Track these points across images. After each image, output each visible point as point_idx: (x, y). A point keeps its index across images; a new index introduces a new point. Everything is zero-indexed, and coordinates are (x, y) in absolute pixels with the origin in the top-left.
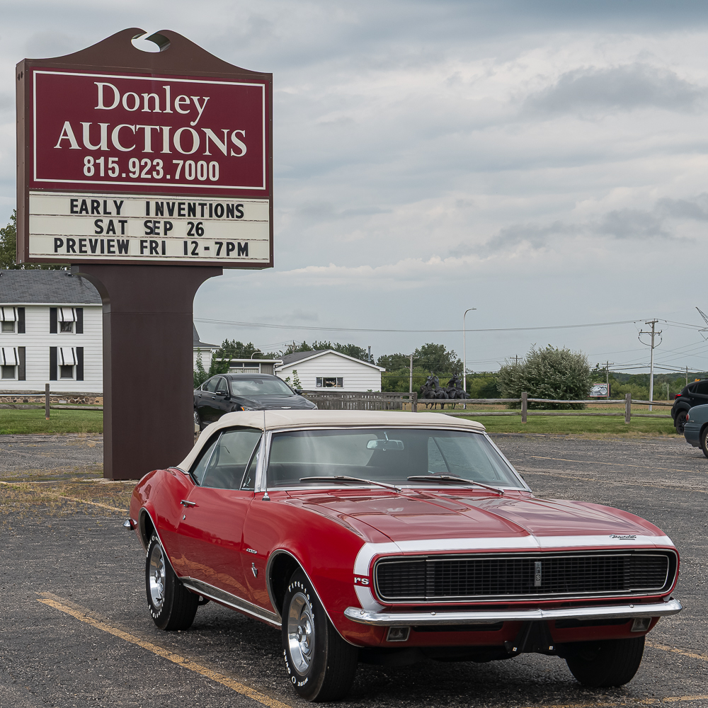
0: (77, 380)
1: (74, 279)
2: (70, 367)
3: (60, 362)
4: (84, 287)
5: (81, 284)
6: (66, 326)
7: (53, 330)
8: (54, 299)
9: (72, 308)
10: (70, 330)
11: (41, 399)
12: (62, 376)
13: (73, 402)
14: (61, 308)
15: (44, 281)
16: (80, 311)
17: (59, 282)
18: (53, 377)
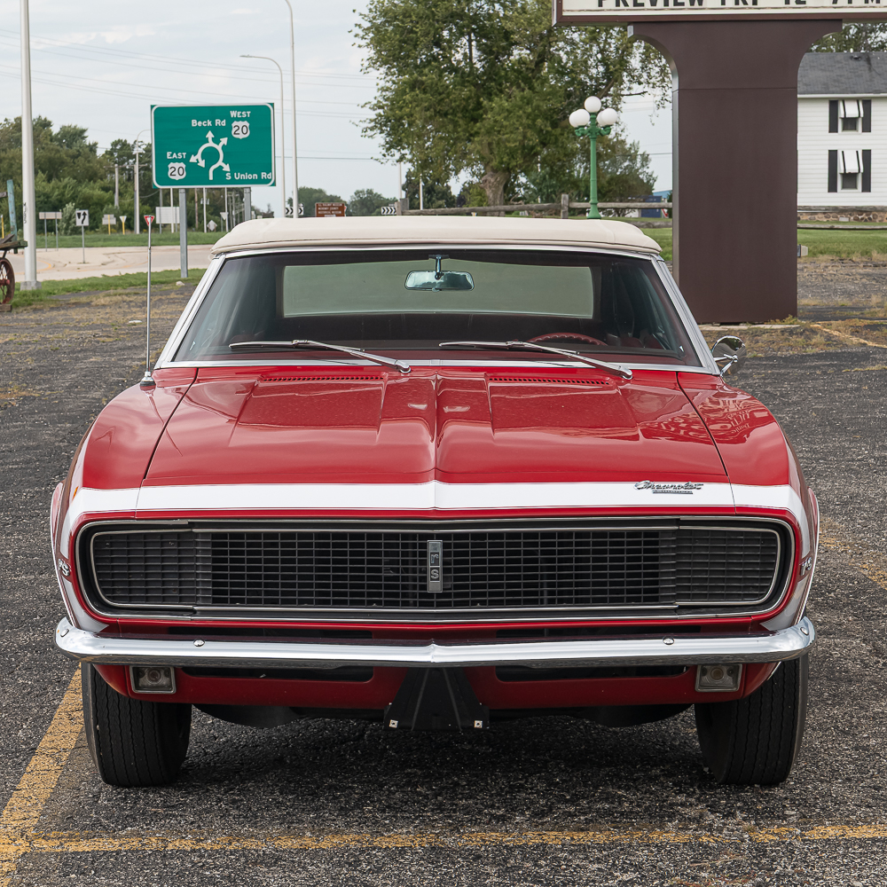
0: (863, 191)
1: (862, 63)
2: (853, 176)
3: (840, 170)
4: (873, 73)
5: (870, 69)
6: (850, 124)
7: (833, 129)
8: (834, 89)
9: (857, 100)
10: (854, 128)
11: (816, 216)
12: (844, 187)
13: (856, 219)
14: (843, 100)
15: (823, 67)
16: (867, 104)
17: (842, 68)
18: (832, 188)
